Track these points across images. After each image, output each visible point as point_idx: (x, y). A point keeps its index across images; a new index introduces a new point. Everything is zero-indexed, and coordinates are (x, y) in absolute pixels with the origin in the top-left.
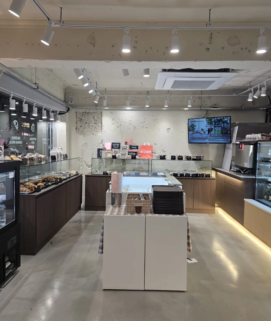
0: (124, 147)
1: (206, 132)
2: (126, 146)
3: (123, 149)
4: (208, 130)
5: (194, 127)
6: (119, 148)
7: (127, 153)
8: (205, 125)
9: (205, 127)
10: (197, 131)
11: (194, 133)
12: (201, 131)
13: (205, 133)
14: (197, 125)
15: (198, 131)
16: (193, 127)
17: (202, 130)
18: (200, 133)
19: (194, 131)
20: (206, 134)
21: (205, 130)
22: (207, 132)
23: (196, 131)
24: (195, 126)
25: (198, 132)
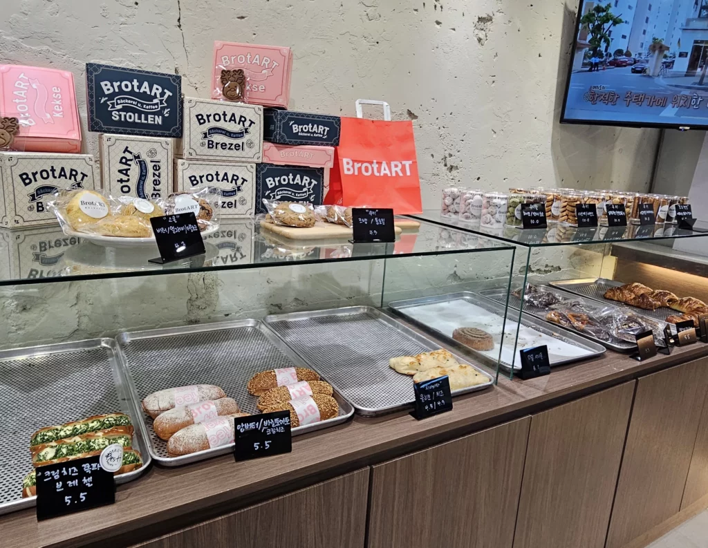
0: (222, 124)
1: (677, 59)
2: (238, 109)
3: (218, 138)
4: (696, 49)
5: (606, 26)
6: (172, 127)
7: (250, 175)
8: (681, 21)
9: (678, 34)
10: (619, 52)
11: (596, 64)
12: (644, 51)
13: (669, 65)
14: (627, 16)
15: (628, 54)
16: (598, 28)
17: (658, 47)
18: (638, 66)
19: (601, 56)
20: (676, 76)
21: (674, 49)
22: (682, 65)
23: (612, 50)
24: (616, 22)
25: (623, 58)
